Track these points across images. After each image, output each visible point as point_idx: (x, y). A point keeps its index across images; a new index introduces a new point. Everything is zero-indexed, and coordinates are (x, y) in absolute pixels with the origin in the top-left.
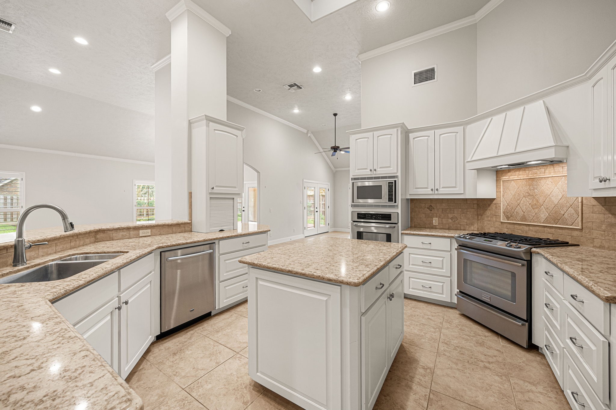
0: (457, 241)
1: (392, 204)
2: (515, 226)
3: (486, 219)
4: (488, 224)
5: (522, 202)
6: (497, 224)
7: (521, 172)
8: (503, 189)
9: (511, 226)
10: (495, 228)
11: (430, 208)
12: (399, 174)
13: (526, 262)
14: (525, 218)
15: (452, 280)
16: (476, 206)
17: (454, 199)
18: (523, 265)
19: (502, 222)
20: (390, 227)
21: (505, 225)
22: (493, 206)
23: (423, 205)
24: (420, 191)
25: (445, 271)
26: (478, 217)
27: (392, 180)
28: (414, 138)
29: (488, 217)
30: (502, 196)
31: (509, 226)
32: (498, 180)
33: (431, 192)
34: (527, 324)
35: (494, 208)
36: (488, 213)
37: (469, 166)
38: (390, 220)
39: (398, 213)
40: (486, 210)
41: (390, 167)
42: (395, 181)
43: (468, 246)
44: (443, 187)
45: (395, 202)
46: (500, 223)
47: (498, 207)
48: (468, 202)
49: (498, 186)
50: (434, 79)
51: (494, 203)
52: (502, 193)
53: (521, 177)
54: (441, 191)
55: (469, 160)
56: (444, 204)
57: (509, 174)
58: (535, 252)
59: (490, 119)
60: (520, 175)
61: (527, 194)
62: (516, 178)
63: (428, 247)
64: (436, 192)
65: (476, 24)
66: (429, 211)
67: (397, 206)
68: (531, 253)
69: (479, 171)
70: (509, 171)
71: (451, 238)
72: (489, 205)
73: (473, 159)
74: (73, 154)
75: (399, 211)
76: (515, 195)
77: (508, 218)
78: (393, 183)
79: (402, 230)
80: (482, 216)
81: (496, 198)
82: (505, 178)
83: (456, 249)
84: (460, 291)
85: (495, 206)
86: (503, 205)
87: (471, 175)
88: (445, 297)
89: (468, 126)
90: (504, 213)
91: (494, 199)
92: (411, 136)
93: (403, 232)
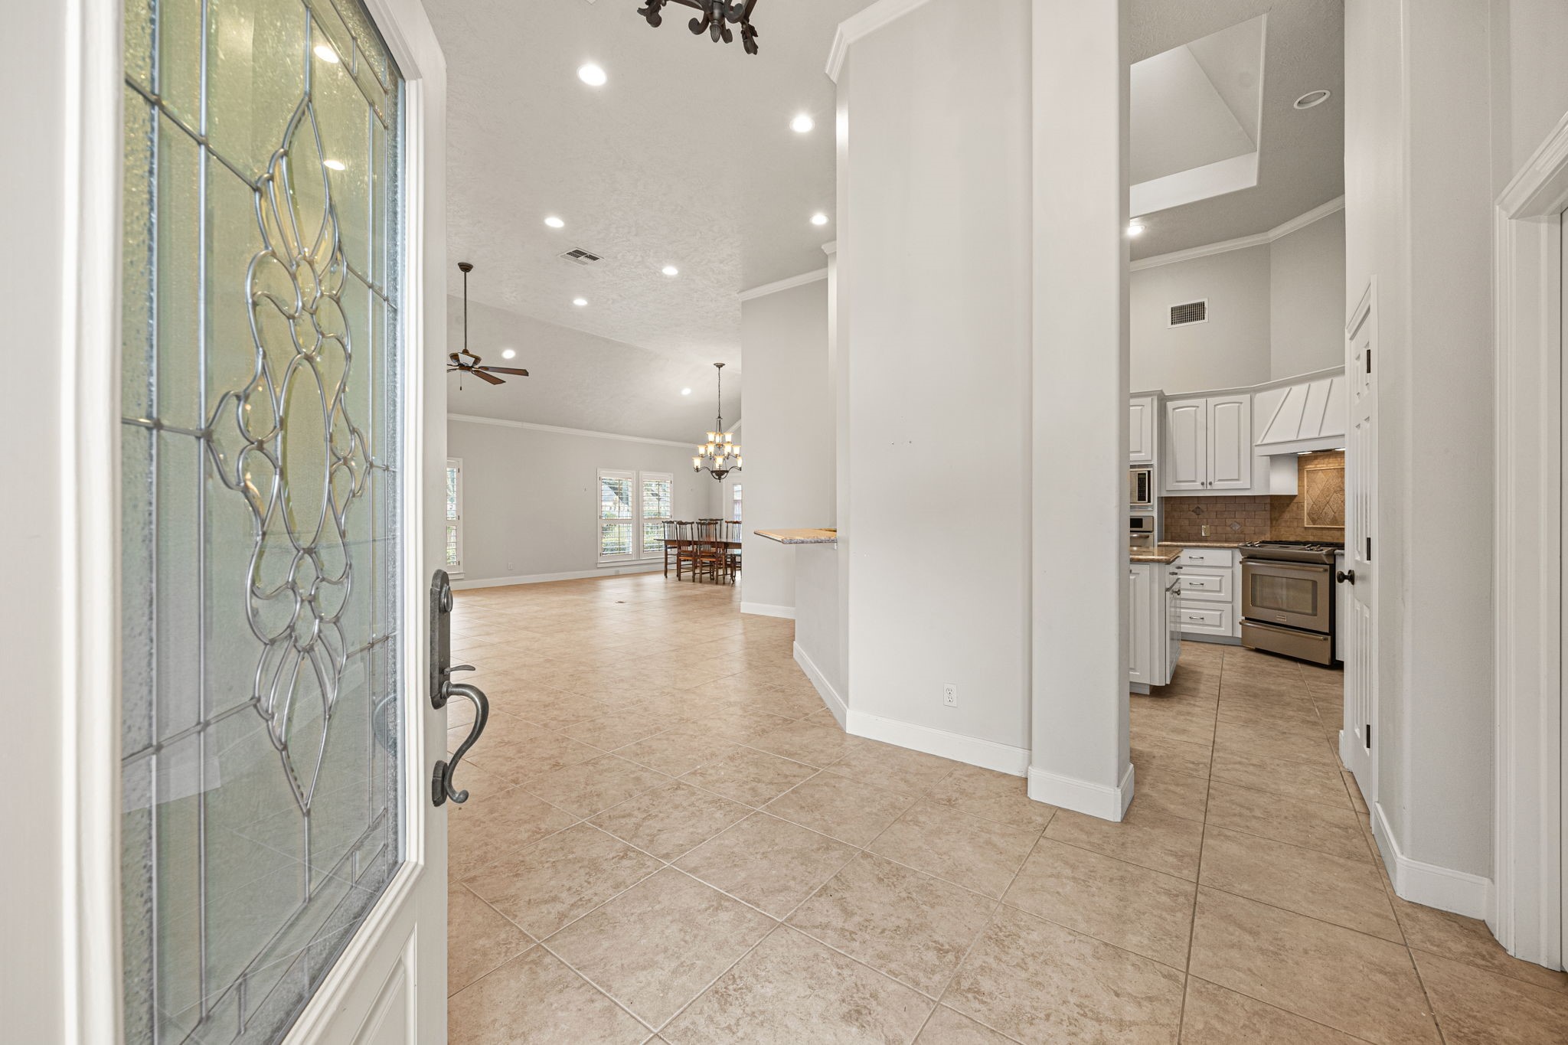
0: (1242, 552)
1: (1142, 503)
2: (1324, 532)
3: (1283, 524)
4: (1286, 532)
5: (1332, 499)
6: (1299, 531)
7: (1331, 460)
8: (1308, 482)
9: (1319, 533)
10: (1297, 536)
11: (1198, 511)
12: (1155, 462)
13: (1328, 567)
14: (1336, 520)
15: (1235, 607)
16: (1268, 507)
17: (1235, 496)
18: (1326, 570)
19: (1306, 528)
20: (1140, 537)
21: (1310, 531)
22: (1293, 506)
23: (1185, 507)
24: (1184, 486)
25: (1225, 595)
26: (1271, 523)
27: (1144, 470)
28: (1174, 409)
29: (1286, 521)
30: (1306, 492)
31: (1315, 532)
32: (1300, 471)
33: (1201, 487)
34: (1329, 637)
35: (1295, 508)
36: (1287, 516)
37: (1258, 451)
38: (1142, 527)
39: (1153, 517)
40: (1284, 512)
41: (1140, 452)
42: (1149, 472)
43: (1258, 557)
44: (1219, 480)
45: (1149, 501)
46: (1303, 529)
47: (1300, 507)
48: (1257, 501)
49: (1300, 479)
50: (1204, 318)
51: (1295, 501)
52: (1306, 486)
53: (1331, 466)
54: (1217, 485)
55: (1259, 443)
56: (1219, 505)
57: (1316, 462)
58: (1338, 554)
59: (1288, 389)
60: (1329, 463)
61: (1339, 489)
62: (1324, 467)
63: (1199, 562)
64: (1209, 487)
65: (1270, 244)
66: (1194, 516)
67: (1152, 506)
68: (1335, 556)
69: (1274, 458)
70: (1316, 458)
71: (1233, 550)
72: (1288, 505)
73: (1265, 442)
74: (518, 424)
75: (1155, 514)
76: (1323, 490)
77: (1314, 521)
78: (1145, 474)
79: (1159, 541)
80: (1277, 520)
81: (1297, 494)
82: (1310, 467)
83: (1240, 562)
84: (1246, 619)
85: (1296, 506)
86: (1308, 504)
87: (1261, 464)
88: (1225, 631)
89: (1258, 395)
90: (1308, 514)
91: (1295, 496)
92: (1170, 405)
93: (1160, 543)
